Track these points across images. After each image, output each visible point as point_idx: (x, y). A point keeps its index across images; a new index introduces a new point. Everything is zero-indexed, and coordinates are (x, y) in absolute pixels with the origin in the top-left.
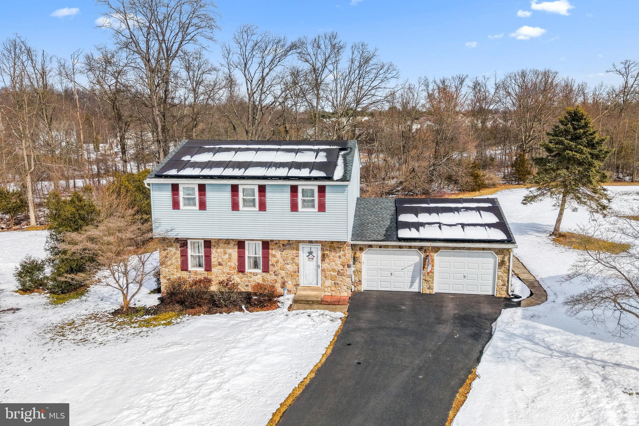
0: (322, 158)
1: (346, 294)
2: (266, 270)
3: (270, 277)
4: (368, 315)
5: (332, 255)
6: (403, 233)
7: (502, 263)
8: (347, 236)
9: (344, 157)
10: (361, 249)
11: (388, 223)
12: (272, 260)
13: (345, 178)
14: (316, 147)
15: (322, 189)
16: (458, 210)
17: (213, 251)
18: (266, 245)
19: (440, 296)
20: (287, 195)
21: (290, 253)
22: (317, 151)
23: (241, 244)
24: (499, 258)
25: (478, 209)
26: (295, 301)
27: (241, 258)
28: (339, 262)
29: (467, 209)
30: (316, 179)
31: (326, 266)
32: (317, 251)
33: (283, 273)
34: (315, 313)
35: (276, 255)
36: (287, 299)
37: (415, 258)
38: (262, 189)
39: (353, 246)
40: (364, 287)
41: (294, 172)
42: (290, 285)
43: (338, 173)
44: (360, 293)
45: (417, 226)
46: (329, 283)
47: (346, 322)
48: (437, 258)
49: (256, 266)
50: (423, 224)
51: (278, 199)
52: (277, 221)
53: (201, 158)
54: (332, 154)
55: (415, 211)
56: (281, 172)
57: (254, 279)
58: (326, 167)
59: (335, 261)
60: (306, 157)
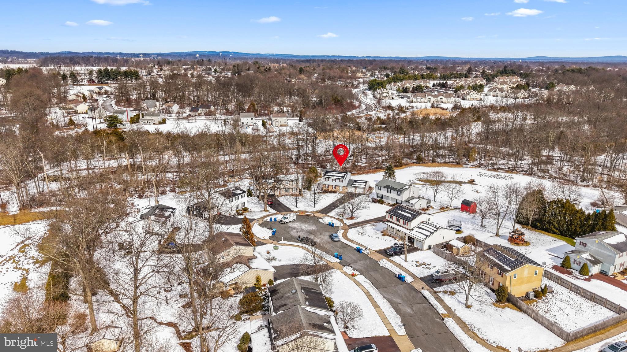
1: (344, 192)
4: (346, 195)
6: (353, 186)
8: (346, 185)
10: (348, 187)
11: (352, 184)
12: (336, 188)
15: (343, 180)
16: (361, 183)
17: (329, 186)
18: (336, 186)
19: (356, 193)
20: (339, 181)
21: (339, 187)
24: (363, 189)
27: (332, 187)
29: (363, 183)
32: (342, 187)
33: (338, 189)
37: (354, 189)
38: (336, 179)
39: (346, 187)
41: (340, 178)
42: (338, 191)
43: (345, 178)
44: (346, 192)
45: (355, 185)
48: (357, 189)
49: (334, 188)
51: (337, 181)
52: (337, 183)
53: (329, 174)
54: (345, 175)
55: (356, 182)
56: (338, 177)
57: (334, 190)
58: (343, 177)
59: (344, 188)
60: (342, 175)
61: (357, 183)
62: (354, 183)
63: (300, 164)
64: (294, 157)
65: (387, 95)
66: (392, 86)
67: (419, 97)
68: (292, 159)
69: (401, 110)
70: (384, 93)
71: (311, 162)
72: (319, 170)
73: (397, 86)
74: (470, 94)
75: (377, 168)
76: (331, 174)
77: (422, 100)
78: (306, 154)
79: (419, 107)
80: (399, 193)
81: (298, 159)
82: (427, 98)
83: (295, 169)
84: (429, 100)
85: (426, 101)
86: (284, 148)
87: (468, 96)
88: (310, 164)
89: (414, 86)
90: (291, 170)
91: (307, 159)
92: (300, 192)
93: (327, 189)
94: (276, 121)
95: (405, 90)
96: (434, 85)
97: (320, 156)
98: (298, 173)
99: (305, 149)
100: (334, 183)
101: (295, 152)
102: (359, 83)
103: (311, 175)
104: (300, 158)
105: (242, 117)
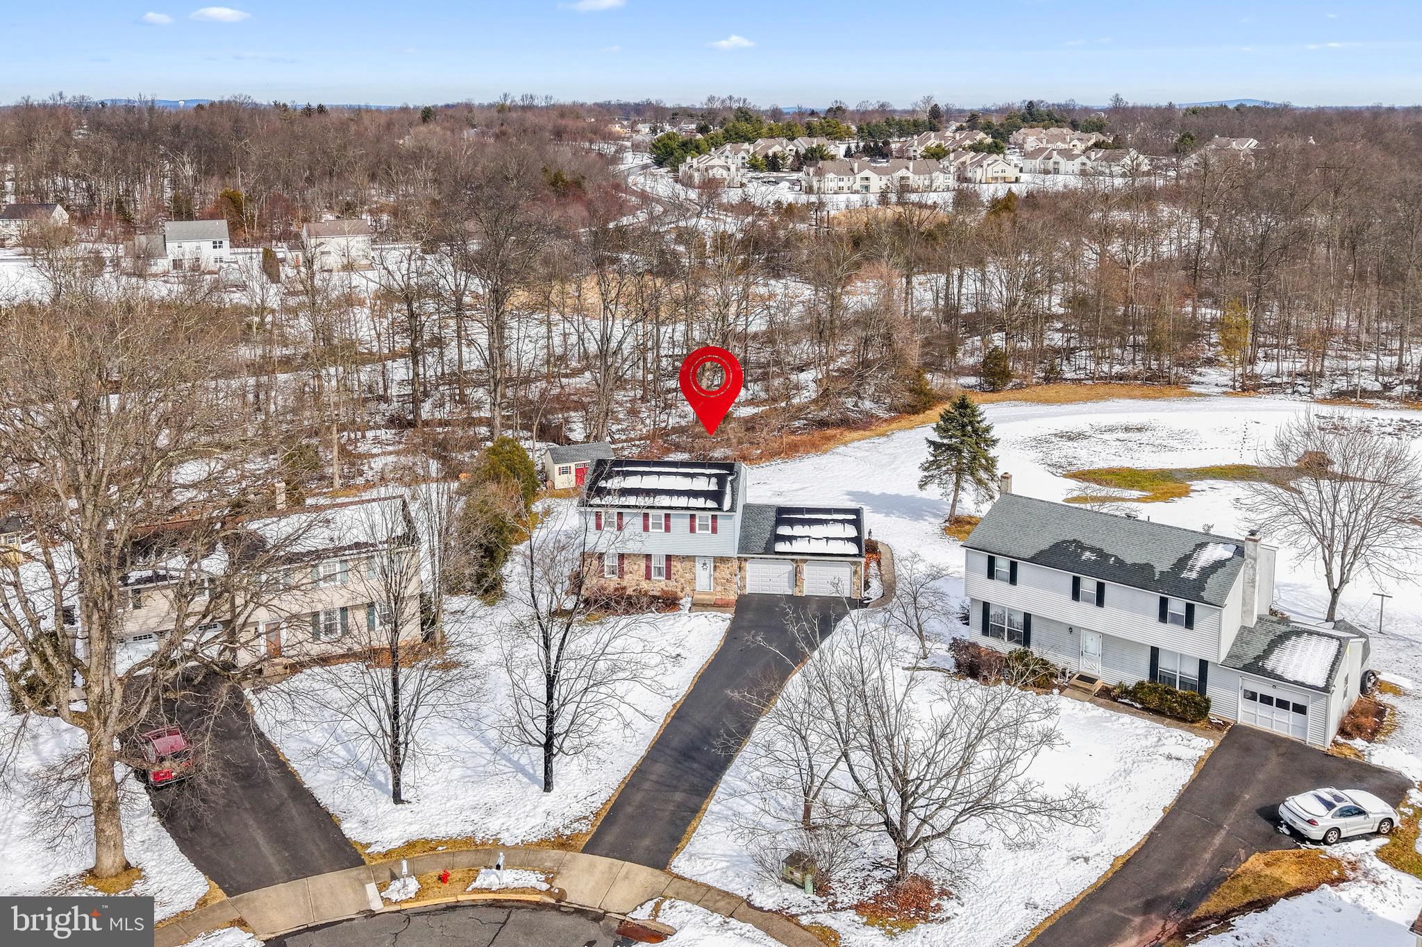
0: (713, 486)
1: (733, 597)
2: (668, 577)
3: (672, 583)
4: (749, 616)
5: (722, 566)
6: (780, 547)
7: (855, 572)
8: (733, 552)
9: (732, 482)
10: (746, 560)
11: (768, 535)
12: (673, 570)
13: (732, 509)
14: (708, 471)
15: (714, 518)
16: (826, 522)
17: (626, 562)
18: (669, 558)
19: (808, 599)
20: (688, 521)
21: (688, 564)
22: (709, 476)
23: (648, 557)
24: (853, 568)
25: (843, 522)
26: (693, 604)
27: (648, 568)
28: (728, 572)
29: (835, 521)
30: (710, 509)
31: (717, 574)
32: (711, 565)
33: (682, 580)
34: (711, 614)
35: (677, 566)
36: (686, 602)
37: (788, 568)
38: (667, 516)
39: (739, 558)
40: (748, 591)
41: (694, 503)
42: (688, 589)
43: (727, 504)
44: (745, 596)
45: (790, 539)
46: (719, 588)
47: (733, 621)
48: (806, 568)
49: (660, 574)
50: (795, 538)
51: (680, 524)
52: (678, 540)
53: (615, 483)
54: (721, 480)
55: (792, 522)
56: (682, 501)
57: (658, 585)
58: (717, 496)
59: (725, 571)
60: (701, 484)
61: (798, 530)
62: (784, 530)
63: (426, 423)
64: (394, 391)
65: (725, 173)
66: (727, 153)
67: (831, 176)
68: (384, 399)
69: (788, 212)
70: (712, 167)
71: (485, 413)
72: (537, 451)
73: (743, 154)
74: (985, 163)
75: (823, 424)
76: (632, 482)
77: (841, 184)
78: (458, 379)
79: (843, 206)
80: (1177, 606)
81: (416, 401)
82: (858, 177)
83: (397, 453)
84: (865, 183)
85: (857, 187)
86: (351, 354)
87: (979, 171)
88: (482, 422)
89: (797, 152)
90: (377, 464)
91: (463, 400)
92: (429, 620)
93: (612, 582)
94: (322, 248)
95: (773, 164)
96: (848, 154)
97: (527, 381)
98: (413, 478)
99: (451, 352)
100: (658, 543)
101: (399, 371)
102: (621, 149)
103: (495, 493)
104: (426, 394)
105: (172, 240)
